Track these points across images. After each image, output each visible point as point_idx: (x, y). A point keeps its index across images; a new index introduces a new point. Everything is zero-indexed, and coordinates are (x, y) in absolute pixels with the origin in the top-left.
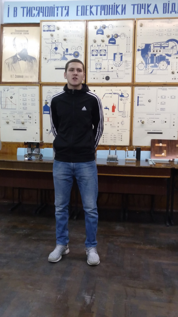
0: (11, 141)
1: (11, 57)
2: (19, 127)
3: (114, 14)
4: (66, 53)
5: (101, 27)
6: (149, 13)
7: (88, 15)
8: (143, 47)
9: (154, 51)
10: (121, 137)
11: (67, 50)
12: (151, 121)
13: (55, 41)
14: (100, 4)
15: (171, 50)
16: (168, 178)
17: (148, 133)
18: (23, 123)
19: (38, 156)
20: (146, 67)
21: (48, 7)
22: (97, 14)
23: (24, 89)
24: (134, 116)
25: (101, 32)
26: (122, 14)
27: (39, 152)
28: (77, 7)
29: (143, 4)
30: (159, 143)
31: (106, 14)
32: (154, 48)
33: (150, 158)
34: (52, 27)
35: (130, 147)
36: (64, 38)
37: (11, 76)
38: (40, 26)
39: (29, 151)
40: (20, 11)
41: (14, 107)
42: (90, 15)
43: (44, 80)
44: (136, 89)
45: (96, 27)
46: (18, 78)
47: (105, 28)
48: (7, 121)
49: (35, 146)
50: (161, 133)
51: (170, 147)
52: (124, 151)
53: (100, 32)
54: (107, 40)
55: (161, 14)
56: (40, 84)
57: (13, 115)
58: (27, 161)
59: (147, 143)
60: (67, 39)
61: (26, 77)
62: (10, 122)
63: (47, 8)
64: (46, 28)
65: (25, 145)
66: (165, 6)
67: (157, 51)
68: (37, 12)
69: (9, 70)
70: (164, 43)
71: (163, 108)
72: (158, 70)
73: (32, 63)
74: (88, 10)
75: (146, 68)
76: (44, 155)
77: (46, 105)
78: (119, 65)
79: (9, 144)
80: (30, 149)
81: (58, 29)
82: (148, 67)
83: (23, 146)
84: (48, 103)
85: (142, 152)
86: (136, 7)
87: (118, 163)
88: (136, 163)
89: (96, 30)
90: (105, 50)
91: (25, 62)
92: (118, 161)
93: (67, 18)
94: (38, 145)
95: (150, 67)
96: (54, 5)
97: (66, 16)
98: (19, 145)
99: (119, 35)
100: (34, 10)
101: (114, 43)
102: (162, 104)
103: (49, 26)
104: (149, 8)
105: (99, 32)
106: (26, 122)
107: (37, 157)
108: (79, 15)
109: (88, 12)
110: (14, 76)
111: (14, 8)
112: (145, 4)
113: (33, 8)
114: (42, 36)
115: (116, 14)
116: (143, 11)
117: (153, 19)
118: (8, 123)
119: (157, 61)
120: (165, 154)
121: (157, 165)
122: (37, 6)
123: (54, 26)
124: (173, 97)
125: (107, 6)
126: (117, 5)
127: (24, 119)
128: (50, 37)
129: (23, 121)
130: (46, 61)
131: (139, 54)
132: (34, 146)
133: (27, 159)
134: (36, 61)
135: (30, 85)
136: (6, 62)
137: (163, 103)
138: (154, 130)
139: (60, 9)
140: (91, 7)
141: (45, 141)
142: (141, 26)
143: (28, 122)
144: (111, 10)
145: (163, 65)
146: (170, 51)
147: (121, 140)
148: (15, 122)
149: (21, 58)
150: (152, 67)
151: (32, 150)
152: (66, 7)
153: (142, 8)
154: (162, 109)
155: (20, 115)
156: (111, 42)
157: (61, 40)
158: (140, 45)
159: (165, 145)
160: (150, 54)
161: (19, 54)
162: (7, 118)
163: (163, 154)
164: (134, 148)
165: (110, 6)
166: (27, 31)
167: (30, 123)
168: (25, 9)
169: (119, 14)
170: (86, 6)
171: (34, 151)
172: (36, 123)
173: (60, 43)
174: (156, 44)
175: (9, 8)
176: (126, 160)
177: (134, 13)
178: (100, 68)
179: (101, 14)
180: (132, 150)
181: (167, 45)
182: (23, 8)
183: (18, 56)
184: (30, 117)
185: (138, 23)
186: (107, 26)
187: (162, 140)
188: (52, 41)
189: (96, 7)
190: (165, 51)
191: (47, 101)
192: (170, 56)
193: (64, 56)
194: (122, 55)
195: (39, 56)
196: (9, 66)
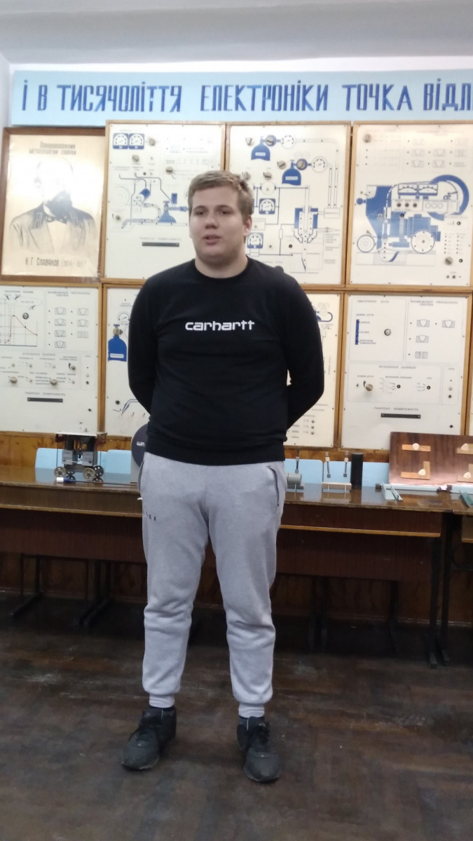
0: (20, 430)
1: (28, 213)
3: (298, 109)
4: (170, 205)
5: (264, 141)
6: (387, 107)
7: (231, 110)
8: (372, 195)
9: (399, 205)
10: (313, 425)
11: (174, 196)
12: (391, 386)
13: (145, 174)
14: (262, 84)
15: (445, 204)
16: (436, 538)
17: (384, 416)
18: (54, 384)
19: (91, 471)
20: (379, 245)
21: (128, 88)
22: (253, 108)
23: (59, 294)
24: (346, 370)
25: (263, 154)
26: (318, 109)
27: (95, 460)
28: (204, 88)
29: (371, 86)
30: (412, 444)
31: (276, 107)
32: (399, 197)
33: (388, 482)
34: (137, 138)
35: (336, 452)
36: (167, 166)
37: (27, 261)
38: (104, 136)
39: (67, 458)
40: (54, 96)
41: (31, 340)
42: (237, 109)
43: (111, 273)
44: (352, 300)
45: (251, 140)
46: (44, 267)
47: (273, 142)
48: (13, 378)
49: (84, 446)
50: (417, 417)
51: (439, 453)
52: (320, 462)
53: (262, 152)
54: (278, 174)
55: (418, 112)
56: (103, 284)
57: (29, 362)
58: (62, 485)
59: (381, 442)
60: (174, 169)
61: (66, 263)
62: (20, 381)
63: (125, 90)
64: (122, 141)
65: (57, 441)
66: (429, 92)
67: (407, 205)
68: (100, 98)
69: (22, 244)
70: (426, 186)
71: (422, 350)
72: (410, 252)
73: (83, 228)
74: (231, 97)
75: (378, 248)
76: (106, 470)
77: (116, 337)
78: (310, 239)
79: (16, 436)
80: (71, 452)
81: (153, 143)
82: (383, 245)
83: (53, 443)
84: (121, 332)
85: (366, 465)
86: (354, 92)
87: (301, 494)
88: (350, 496)
89: (251, 149)
90: (274, 200)
91: (64, 225)
92: (302, 488)
93: (176, 116)
94: (93, 444)
95: (390, 245)
96: (144, 83)
97: (172, 110)
98: (42, 440)
99: (309, 162)
100: (92, 93)
101: (298, 183)
102: (418, 339)
103: (129, 136)
104: (389, 96)
105: (257, 154)
106: (62, 380)
107: (89, 475)
108: (208, 110)
109: (231, 103)
110: (35, 261)
111: (41, 87)
112: (378, 87)
113: (89, 90)
114: (110, 160)
115: (304, 109)
116: (371, 102)
117: (397, 124)
118: (14, 382)
119: (408, 229)
120: (427, 473)
121: (407, 500)
122: (99, 84)
123: (141, 134)
124: (448, 324)
125: (280, 87)
126: (304, 87)
127: (59, 374)
128: (130, 163)
129: (54, 377)
130: (120, 224)
131: (360, 212)
132: (80, 447)
133: (61, 479)
134: (94, 222)
135: (76, 285)
136: (15, 223)
137: (422, 338)
138: (399, 409)
139: (158, 93)
140: (238, 91)
141: (111, 430)
142: (367, 139)
143: (67, 381)
144: (289, 98)
145: (423, 242)
146: (440, 206)
147: (313, 433)
148: (34, 379)
149: (53, 216)
150: (395, 245)
151: (76, 455)
152: (173, 88)
153: (371, 96)
154: (420, 355)
155: (47, 361)
156: (288, 178)
157: (159, 171)
158: (365, 187)
159: (427, 449)
160: (389, 211)
161: (50, 205)
162: (12, 369)
163: (422, 472)
164: (345, 457)
165: (286, 87)
166: (72, 147)
167: (73, 383)
168: (69, 92)
169: (311, 108)
170: (227, 88)
171: (80, 457)
172: (87, 383)
173: (157, 180)
174: (406, 186)
175: (26, 87)
176: (325, 486)
177: (348, 108)
178: (260, 246)
179: (264, 109)
180: (340, 459)
181: (433, 191)
182: (64, 88)
183: (47, 210)
184: (74, 369)
185: (360, 132)
186: (278, 138)
187: (419, 434)
188: (135, 175)
189: (250, 91)
190: (428, 206)
191: (120, 328)
192: (440, 217)
193: (166, 212)
194: (316, 213)
195: (102, 211)
196: (22, 233)
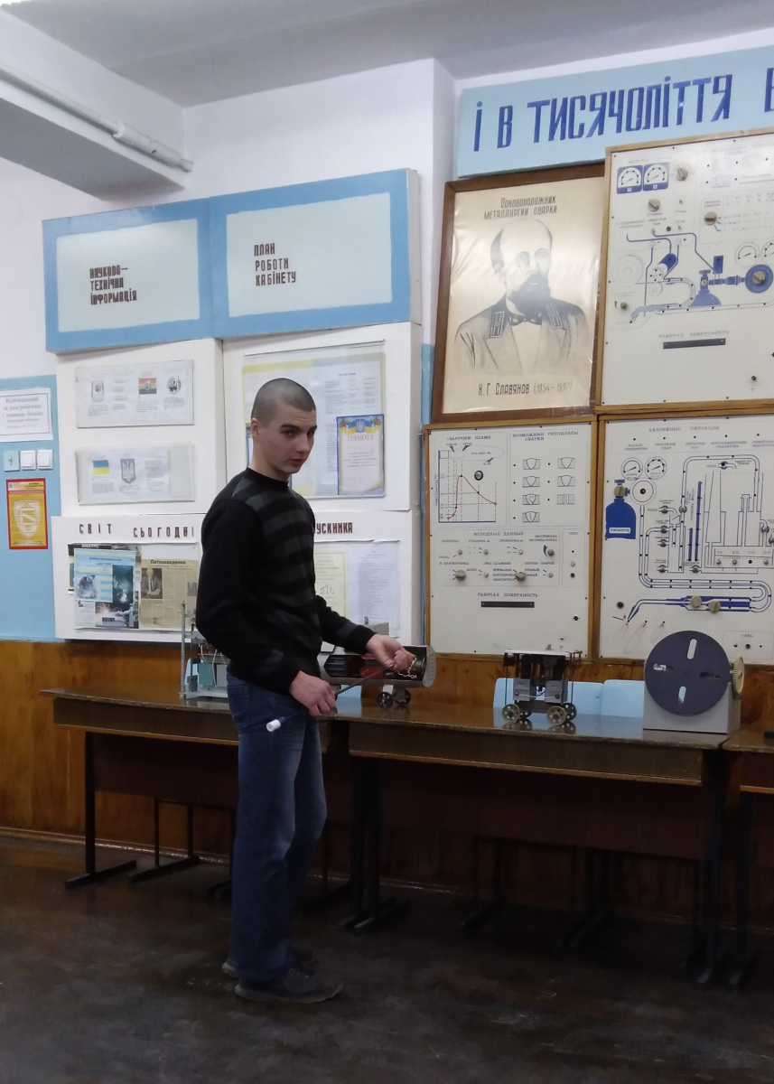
0: (471, 652)
1: (482, 314)
2: (506, 595)
4: (711, 276)
11: (719, 261)
13: (668, 229)
18: (521, 579)
19: (559, 710)
23: (530, 437)
34: (656, 172)
36: (706, 212)
37: (480, 389)
38: (603, 175)
40: (523, 121)
41: (487, 512)
43: (611, 398)
46: (507, 396)
48: (460, 572)
56: (598, 416)
57: (484, 546)
60: (719, 215)
61: (542, 388)
62: (470, 576)
63: (636, 94)
64: (631, 179)
68: (596, 113)
69: (473, 364)
73: (566, 329)
77: (619, 499)
79: (463, 661)
81: (683, 176)
84: (627, 492)
93: (723, 125)
96: (668, 79)
97: (716, 118)
100: (583, 107)
103: (643, 169)
106: (535, 572)
110: (493, 389)
111: (502, 110)
113: (578, 103)
114: (611, 216)
118: (461, 578)
122: (594, 92)
123: (662, 164)
127: (527, 563)
128: (643, 212)
129: (520, 568)
130: (627, 316)
134: (584, 318)
135: (556, 420)
136: (463, 332)
139: (693, 93)
141: (611, 649)
143: (540, 573)
148: (491, 573)
149: (521, 314)
155: (512, 544)
157: (693, 221)
161: (515, 298)
162: (458, 559)
166: (550, 201)
168: (546, 111)
172: (573, 575)
173: (690, 237)
175: (479, 113)
183: (511, 307)
184: (551, 554)
188: (653, 232)
191: (624, 485)
193: (704, 288)
195: (598, 298)
196: (473, 347)
